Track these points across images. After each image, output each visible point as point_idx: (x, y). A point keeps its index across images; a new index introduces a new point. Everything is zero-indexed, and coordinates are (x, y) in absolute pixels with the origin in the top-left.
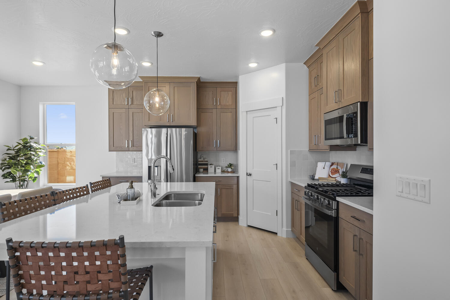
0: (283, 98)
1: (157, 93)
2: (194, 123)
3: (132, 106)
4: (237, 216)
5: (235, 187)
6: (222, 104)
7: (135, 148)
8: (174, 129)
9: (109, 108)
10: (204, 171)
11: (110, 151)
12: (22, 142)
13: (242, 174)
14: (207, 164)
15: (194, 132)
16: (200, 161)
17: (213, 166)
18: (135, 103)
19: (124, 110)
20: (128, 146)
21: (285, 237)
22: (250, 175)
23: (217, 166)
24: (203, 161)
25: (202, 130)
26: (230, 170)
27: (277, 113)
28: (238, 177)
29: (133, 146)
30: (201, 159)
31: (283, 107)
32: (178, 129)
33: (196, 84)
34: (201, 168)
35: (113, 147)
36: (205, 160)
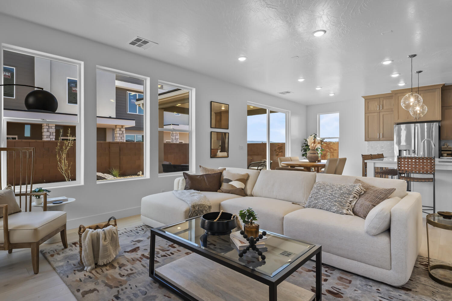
2: (439, 118)
3: (383, 111)
7: (384, 139)
9: (365, 113)
10: (448, 156)
11: (365, 141)
14: (451, 151)
15: (439, 125)
16: (443, 148)
18: (385, 108)
19: (376, 114)
20: (379, 137)
24: (446, 148)
25: (446, 123)
29: (383, 137)
30: (444, 146)
33: (441, 89)
34: (445, 153)
35: (368, 139)
36: (449, 147)
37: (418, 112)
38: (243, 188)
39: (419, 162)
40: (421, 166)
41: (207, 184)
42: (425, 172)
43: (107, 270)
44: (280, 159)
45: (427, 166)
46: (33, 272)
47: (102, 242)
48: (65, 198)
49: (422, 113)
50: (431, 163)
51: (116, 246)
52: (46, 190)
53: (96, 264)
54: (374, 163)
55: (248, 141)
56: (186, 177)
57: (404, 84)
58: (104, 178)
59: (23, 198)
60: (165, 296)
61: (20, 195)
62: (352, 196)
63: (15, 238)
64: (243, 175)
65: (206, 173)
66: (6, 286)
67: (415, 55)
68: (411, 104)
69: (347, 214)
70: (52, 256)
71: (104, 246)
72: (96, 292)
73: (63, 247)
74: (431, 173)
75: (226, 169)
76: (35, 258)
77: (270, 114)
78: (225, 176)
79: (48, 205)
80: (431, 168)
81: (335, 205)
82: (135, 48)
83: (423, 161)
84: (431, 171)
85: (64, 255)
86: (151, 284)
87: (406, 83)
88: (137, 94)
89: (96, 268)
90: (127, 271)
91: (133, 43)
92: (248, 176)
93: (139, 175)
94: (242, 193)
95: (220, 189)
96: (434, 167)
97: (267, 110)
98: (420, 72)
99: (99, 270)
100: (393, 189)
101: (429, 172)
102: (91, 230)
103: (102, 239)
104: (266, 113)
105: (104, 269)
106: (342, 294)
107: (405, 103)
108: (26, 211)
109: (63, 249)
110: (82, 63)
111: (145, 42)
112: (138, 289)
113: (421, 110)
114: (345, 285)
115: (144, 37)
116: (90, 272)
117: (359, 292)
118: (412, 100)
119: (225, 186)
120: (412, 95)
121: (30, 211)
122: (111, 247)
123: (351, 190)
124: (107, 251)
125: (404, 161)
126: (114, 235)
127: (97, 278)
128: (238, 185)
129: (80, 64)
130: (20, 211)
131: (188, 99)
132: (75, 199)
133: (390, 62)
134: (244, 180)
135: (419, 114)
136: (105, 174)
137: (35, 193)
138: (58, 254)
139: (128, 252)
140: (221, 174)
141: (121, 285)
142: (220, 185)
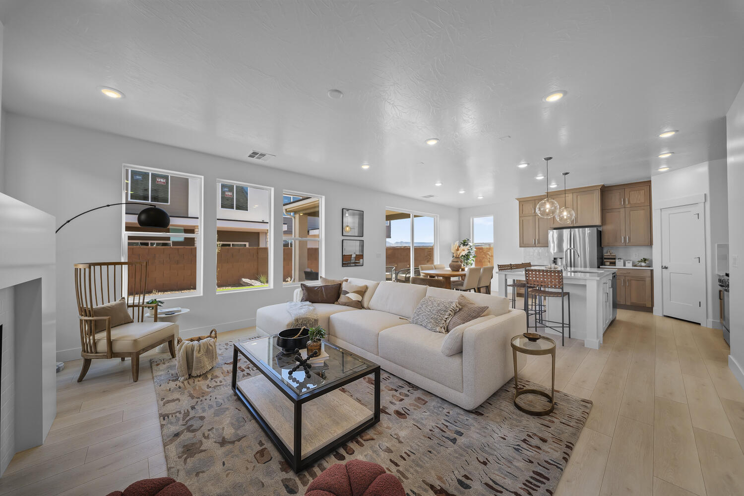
0: (705, 195)
1: (565, 210)
2: (598, 222)
4: (650, 306)
5: (648, 280)
6: (631, 202)
7: (540, 245)
8: (577, 230)
9: (520, 217)
10: (611, 264)
11: (520, 247)
12: (463, 242)
13: (657, 267)
14: (615, 259)
15: (598, 231)
16: (606, 256)
17: (622, 261)
19: (531, 217)
20: (535, 243)
21: (711, 327)
22: (666, 268)
23: (627, 261)
24: (609, 255)
25: (608, 228)
26: (643, 264)
27: (699, 209)
28: (652, 271)
29: (539, 243)
30: (607, 253)
31: (706, 203)
32: (581, 229)
33: (600, 190)
34: (607, 262)
35: (523, 245)
36: (612, 255)
37: (565, 217)
38: (360, 300)
39: (547, 275)
40: (549, 280)
41: (325, 296)
42: (553, 286)
43: (199, 381)
44: (421, 267)
45: (555, 279)
46: (132, 380)
47: (195, 354)
48: (180, 309)
49: (570, 218)
50: (559, 276)
51: (213, 358)
52: (160, 302)
53: (189, 375)
54: (506, 275)
55: (416, 243)
56: (303, 288)
57: (556, 186)
58: (251, 285)
59: (136, 309)
60: (237, 409)
61: (133, 306)
62: (447, 314)
63: (118, 348)
64: (361, 287)
65: (326, 284)
66: (104, 392)
67: (550, 158)
68: (547, 211)
69: (440, 332)
70: (158, 365)
71: (197, 358)
72: (178, 401)
73: (171, 357)
74: (559, 288)
75: (348, 280)
76: (135, 367)
77: (415, 218)
78: (345, 287)
79: (158, 316)
80: (559, 282)
81: (431, 322)
82: (254, 160)
83: (543, 274)
84: (559, 285)
85: (168, 364)
86: (231, 396)
87: (558, 185)
88: (292, 196)
89: (189, 378)
90: (216, 382)
91: (250, 156)
92: (366, 288)
93: (287, 281)
94: (359, 305)
95: (337, 301)
96: (562, 281)
97: (411, 215)
98: (567, 174)
99: (191, 381)
100: (486, 307)
101: (557, 287)
102: (188, 342)
103: (196, 351)
104: (410, 217)
105: (196, 380)
106: (408, 414)
107: (540, 209)
108: (138, 322)
109: (170, 359)
110: (203, 177)
111: (263, 155)
112: (216, 400)
113: (569, 215)
114: (418, 406)
115: (260, 151)
116: (183, 382)
117: (428, 413)
118: (548, 206)
119: (342, 298)
120: (548, 201)
121: (142, 321)
122: (206, 359)
123: (448, 306)
124: (200, 362)
125: (532, 274)
126: (210, 347)
127: (185, 388)
128: (354, 297)
129: (201, 178)
130: (132, 322)
131: (319, 206)
132: (189, 310)
133: (525, 165)
134: (362, 292)
135: (566, 219)
136: (253, 281)
137: (148, 305)
138: (164, 363)
139: (227, 364)
140: (340, 285)
141: (203, 396)
142: (338, 297)
